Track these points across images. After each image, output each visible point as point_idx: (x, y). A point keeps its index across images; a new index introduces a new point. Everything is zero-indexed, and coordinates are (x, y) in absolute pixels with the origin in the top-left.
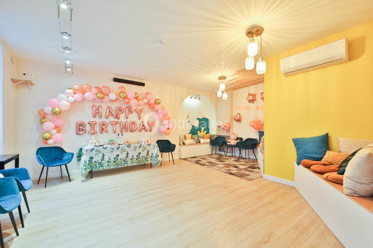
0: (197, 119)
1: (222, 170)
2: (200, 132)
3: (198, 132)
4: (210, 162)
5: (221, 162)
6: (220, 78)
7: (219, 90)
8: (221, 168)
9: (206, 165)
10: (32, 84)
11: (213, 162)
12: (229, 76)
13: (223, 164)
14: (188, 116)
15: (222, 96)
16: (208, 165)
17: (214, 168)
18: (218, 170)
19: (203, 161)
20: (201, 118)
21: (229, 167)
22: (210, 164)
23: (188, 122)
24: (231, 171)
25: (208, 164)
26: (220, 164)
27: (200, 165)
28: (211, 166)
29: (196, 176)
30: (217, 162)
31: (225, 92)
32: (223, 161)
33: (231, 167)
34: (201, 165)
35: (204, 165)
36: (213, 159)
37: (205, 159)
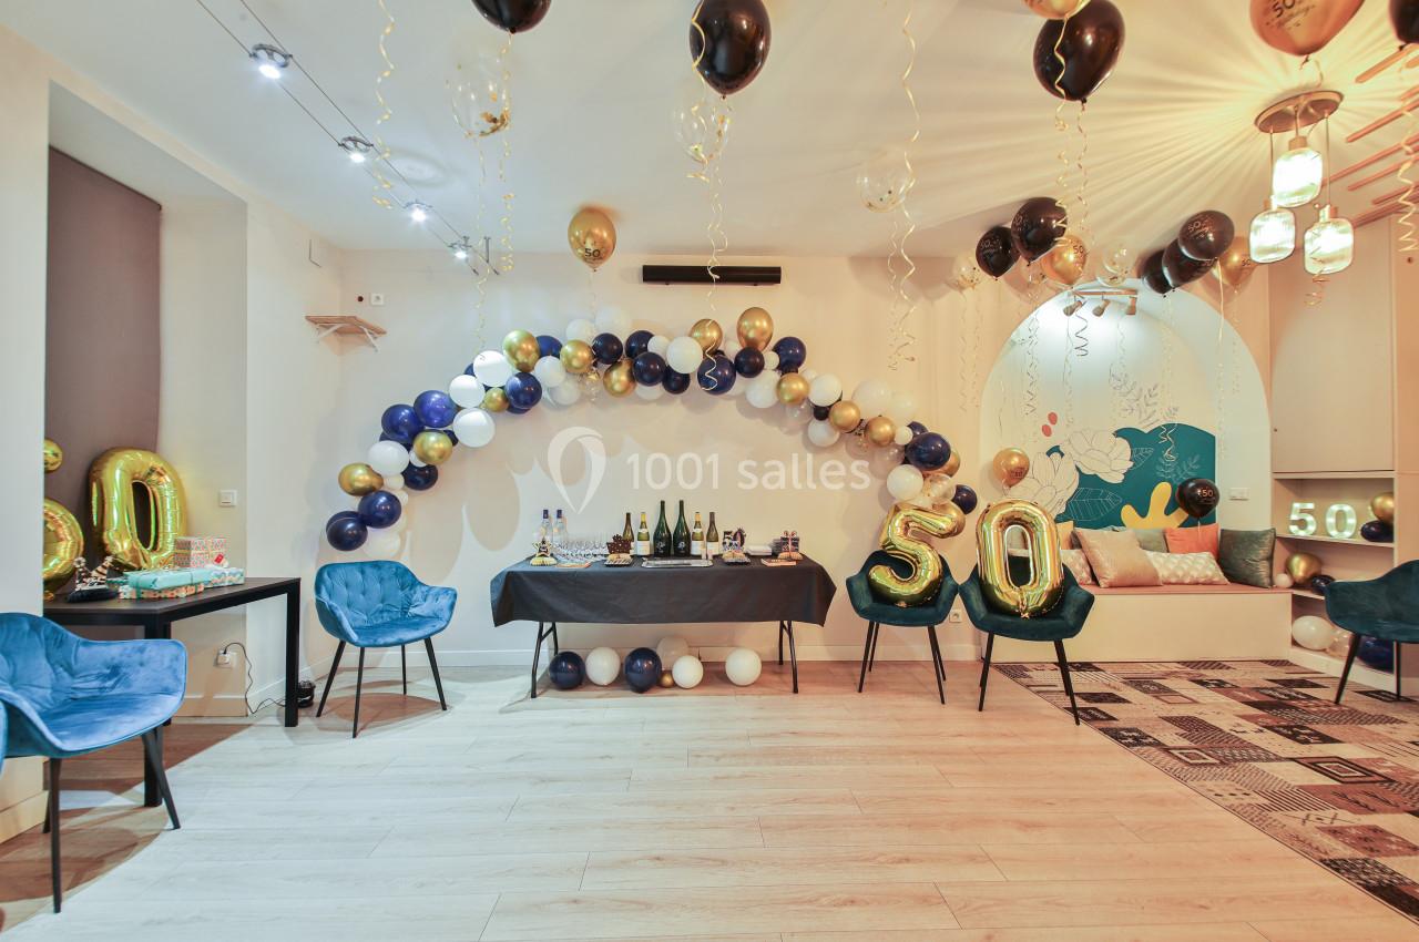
0: (1118, 433)
1: (1292, 820)
2: (1143, 513)
3: (1128, 512)
4: (1190, 725)
5: (1294, 737)
6: (1275, 119)
7: (1266, 207)
8: (1284, 799)
9: (1157, 744)
10: (378, 332)
11: (1225, 723)
12: (1361, 79)
13: (1313, 764)
14: (1053, 418)
15: (1299, 250)
16: (1167, 750)
17: (1220, 782)
18: (1256, 818)
19: (1138, 710)
20: (1146, 431)
21: (1369, 810)
22: (1186, 743)
23: (1049, 453)
24: (1382, 861)
25: (1171, 737)
26: (1279, 759)
27: (1105, 731)
28: (1190, 761)
29: (1026, 826)
30: (1252, 734)
31: (1325, 213)
32: (1322, 728)
33: (1397, 808)
34: (1116, 735)
35: (1134, 739)
36: (1222, 699)
37: (1161, 692)
